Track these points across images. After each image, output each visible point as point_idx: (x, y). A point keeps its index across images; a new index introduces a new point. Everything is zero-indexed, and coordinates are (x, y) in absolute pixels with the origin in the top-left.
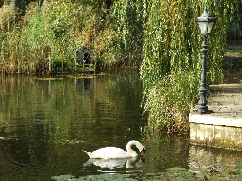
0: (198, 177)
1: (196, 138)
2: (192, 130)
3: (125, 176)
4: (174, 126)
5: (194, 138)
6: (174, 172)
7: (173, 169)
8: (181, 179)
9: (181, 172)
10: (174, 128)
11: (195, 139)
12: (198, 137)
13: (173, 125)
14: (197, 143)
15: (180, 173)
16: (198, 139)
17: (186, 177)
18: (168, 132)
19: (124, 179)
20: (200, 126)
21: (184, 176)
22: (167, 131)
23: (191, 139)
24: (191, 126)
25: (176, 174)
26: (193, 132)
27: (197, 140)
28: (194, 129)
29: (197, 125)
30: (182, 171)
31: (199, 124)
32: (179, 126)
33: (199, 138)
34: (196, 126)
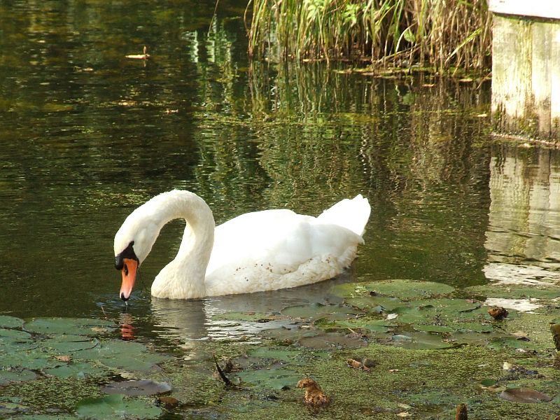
0: (520, 334)
1: (529, 107)
2: (505, 61)
3: (88, 326)
4: (407, 35)
5: (514, 109)
6: (379, 309)
7: (376, 286)
8: (415, 346)
9: (421, 308)
10: (405, 44)
11: (521, 114)
12: (539, 99)
13: (401, 29)
14: (536, 135)
15: (413, 315)
16: (540, 112)
17: (445, 336)
18: (369, 71)
19: (88, 345)
20: (550, 37)
21: (439, 329)
22: (364, 65)
23: (501, 112)
24: (501, 32)
25: (391, 317)
26: (510, 69)
27: (536, 118)
28: (517, 51)
29: (536, 26)
30: (427, 303)
31: (547, 25)
32: (436, 34)
33: (547, 105)
34: (529, 35)
